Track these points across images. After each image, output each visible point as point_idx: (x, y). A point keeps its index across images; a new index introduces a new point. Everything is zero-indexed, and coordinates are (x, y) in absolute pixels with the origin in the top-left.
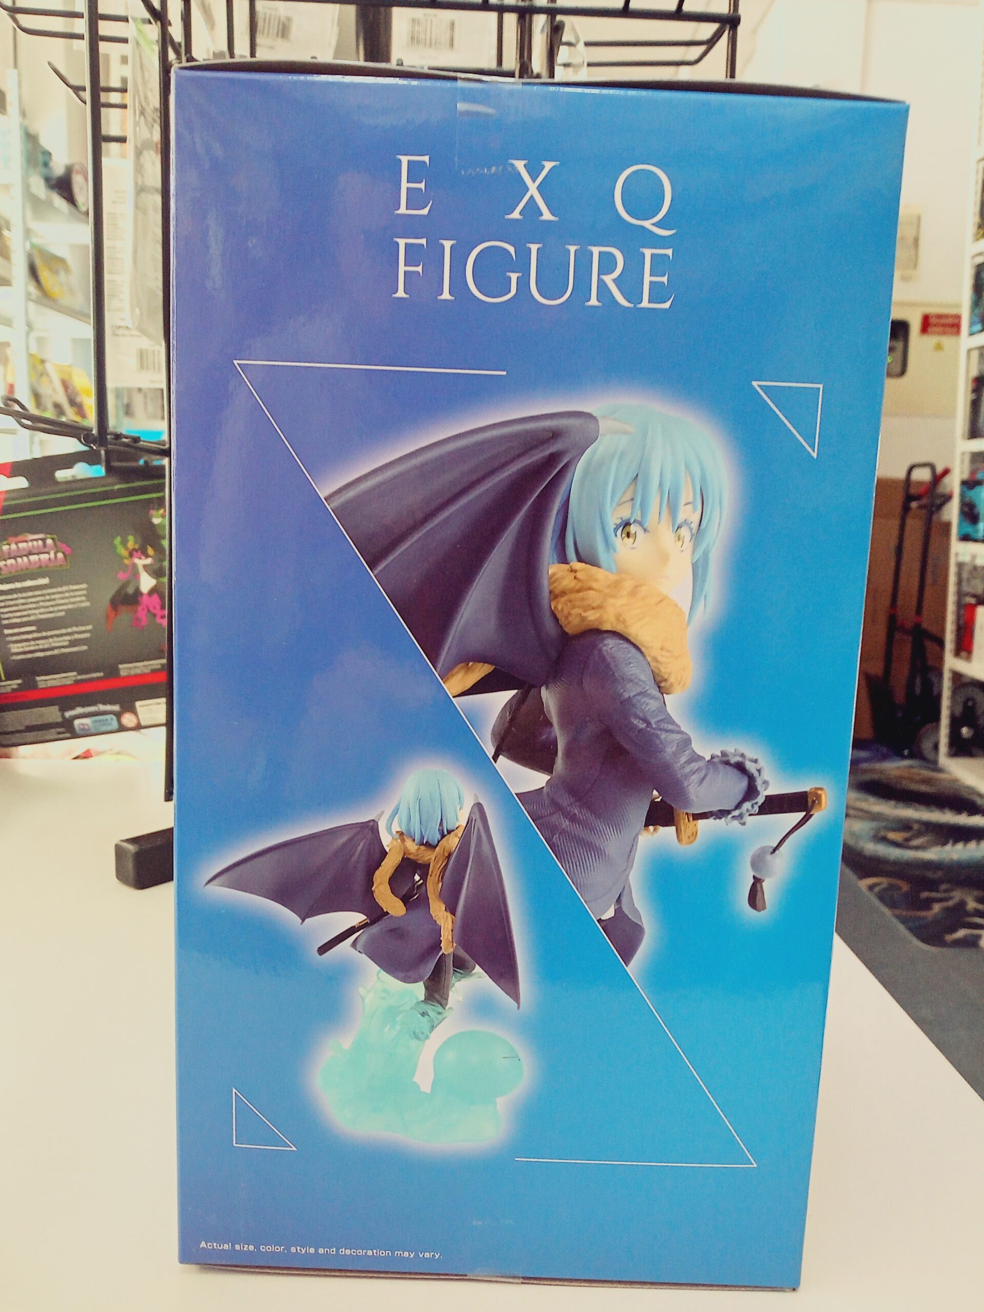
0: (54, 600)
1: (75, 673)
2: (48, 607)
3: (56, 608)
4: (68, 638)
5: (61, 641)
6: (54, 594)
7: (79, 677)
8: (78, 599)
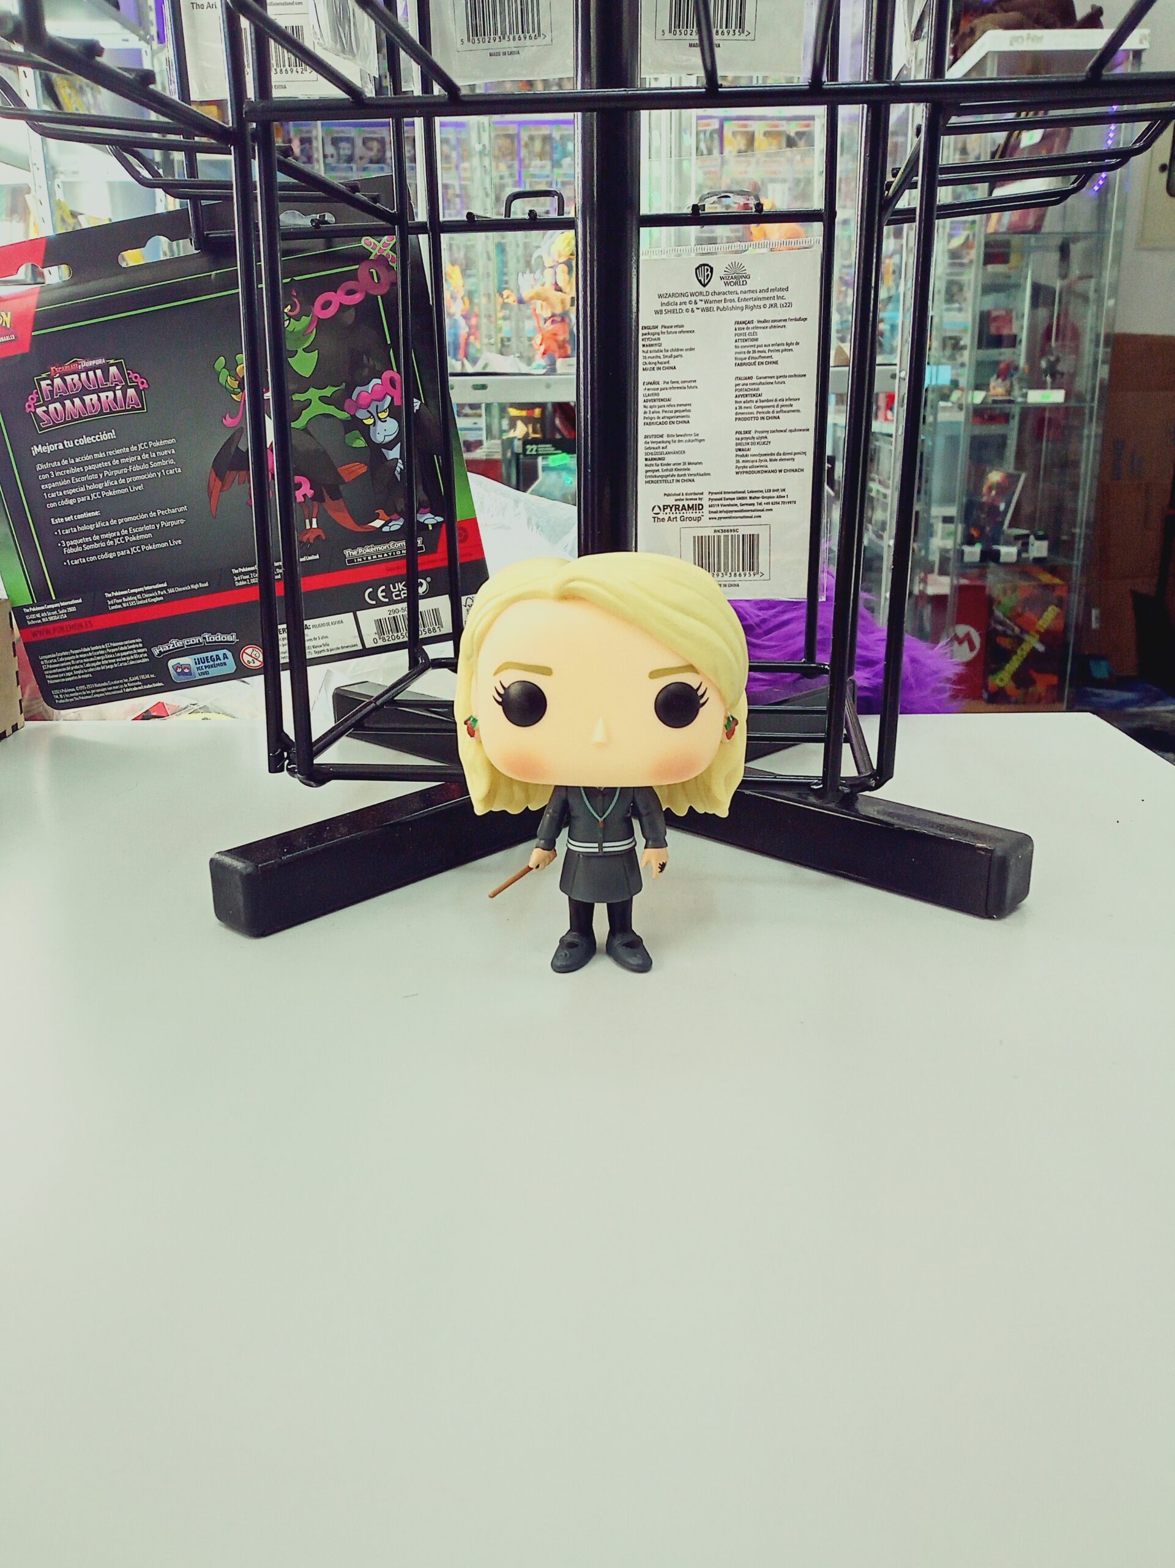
0: (126, 465)
1: (165, 585)
2: (117, 478)
3: (129, 480)
4: (152, 527)
5: (140, 533)
6: (125, 455)
7: (171, 591)
8: (164, 463)
